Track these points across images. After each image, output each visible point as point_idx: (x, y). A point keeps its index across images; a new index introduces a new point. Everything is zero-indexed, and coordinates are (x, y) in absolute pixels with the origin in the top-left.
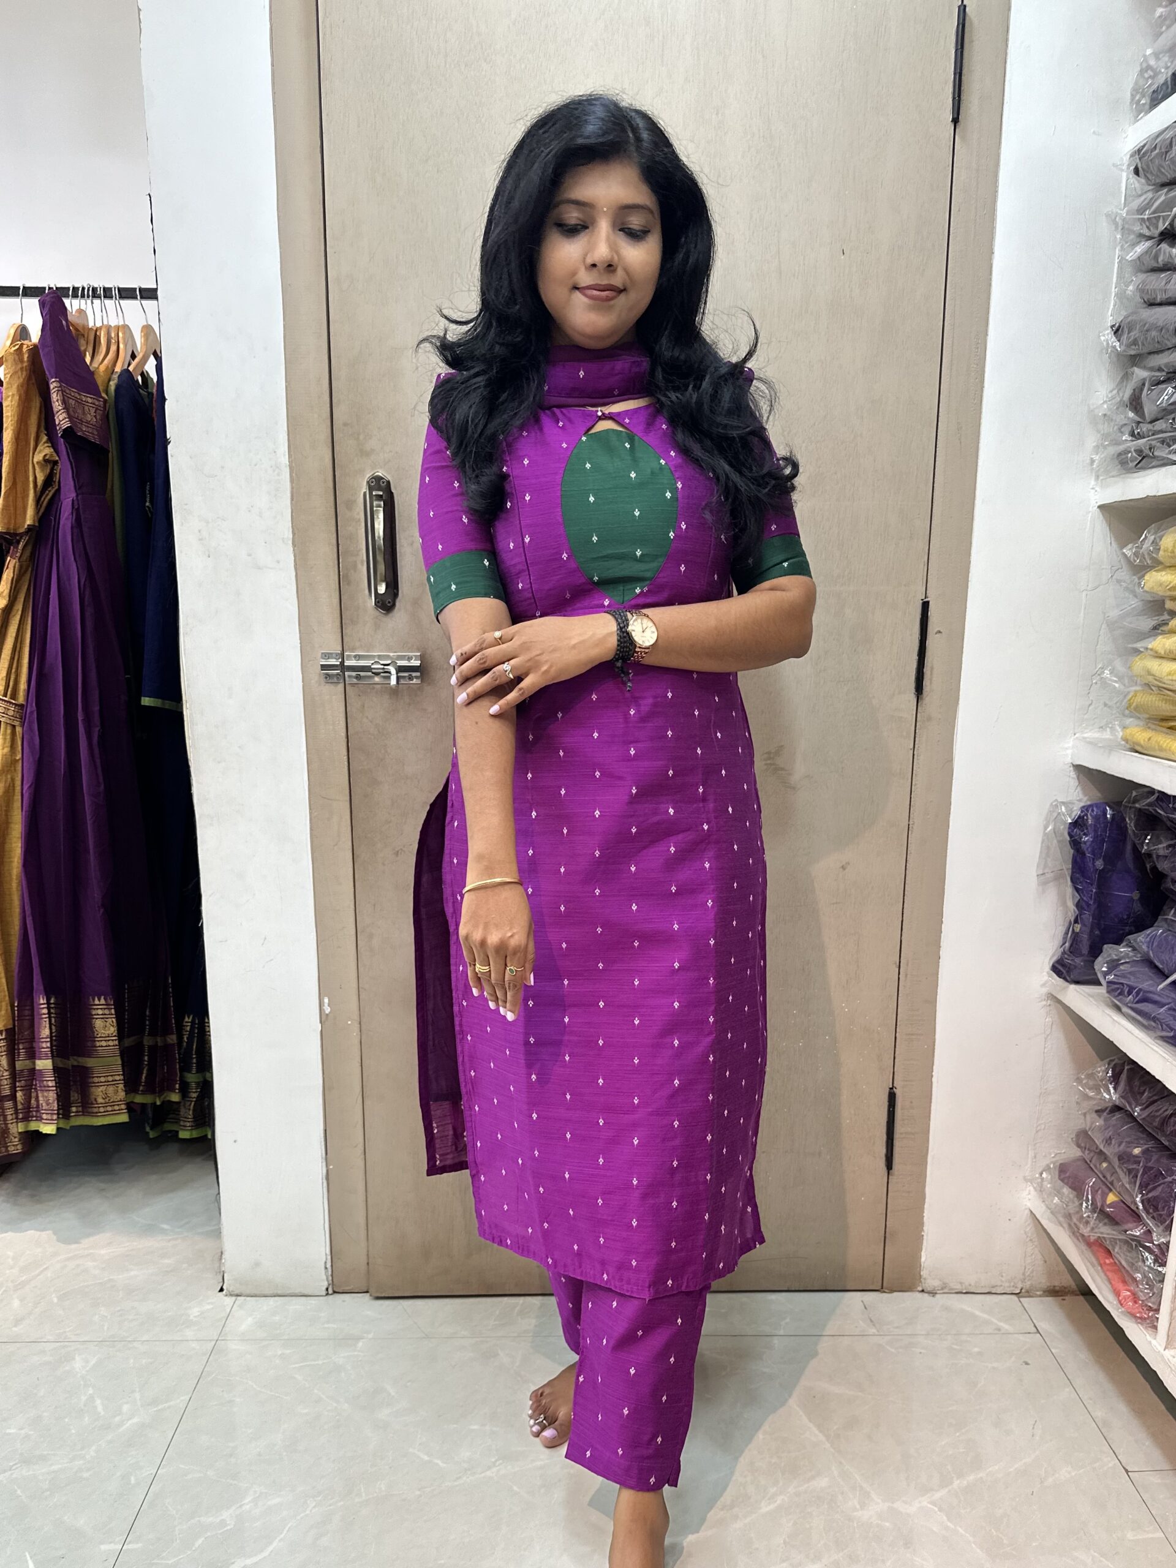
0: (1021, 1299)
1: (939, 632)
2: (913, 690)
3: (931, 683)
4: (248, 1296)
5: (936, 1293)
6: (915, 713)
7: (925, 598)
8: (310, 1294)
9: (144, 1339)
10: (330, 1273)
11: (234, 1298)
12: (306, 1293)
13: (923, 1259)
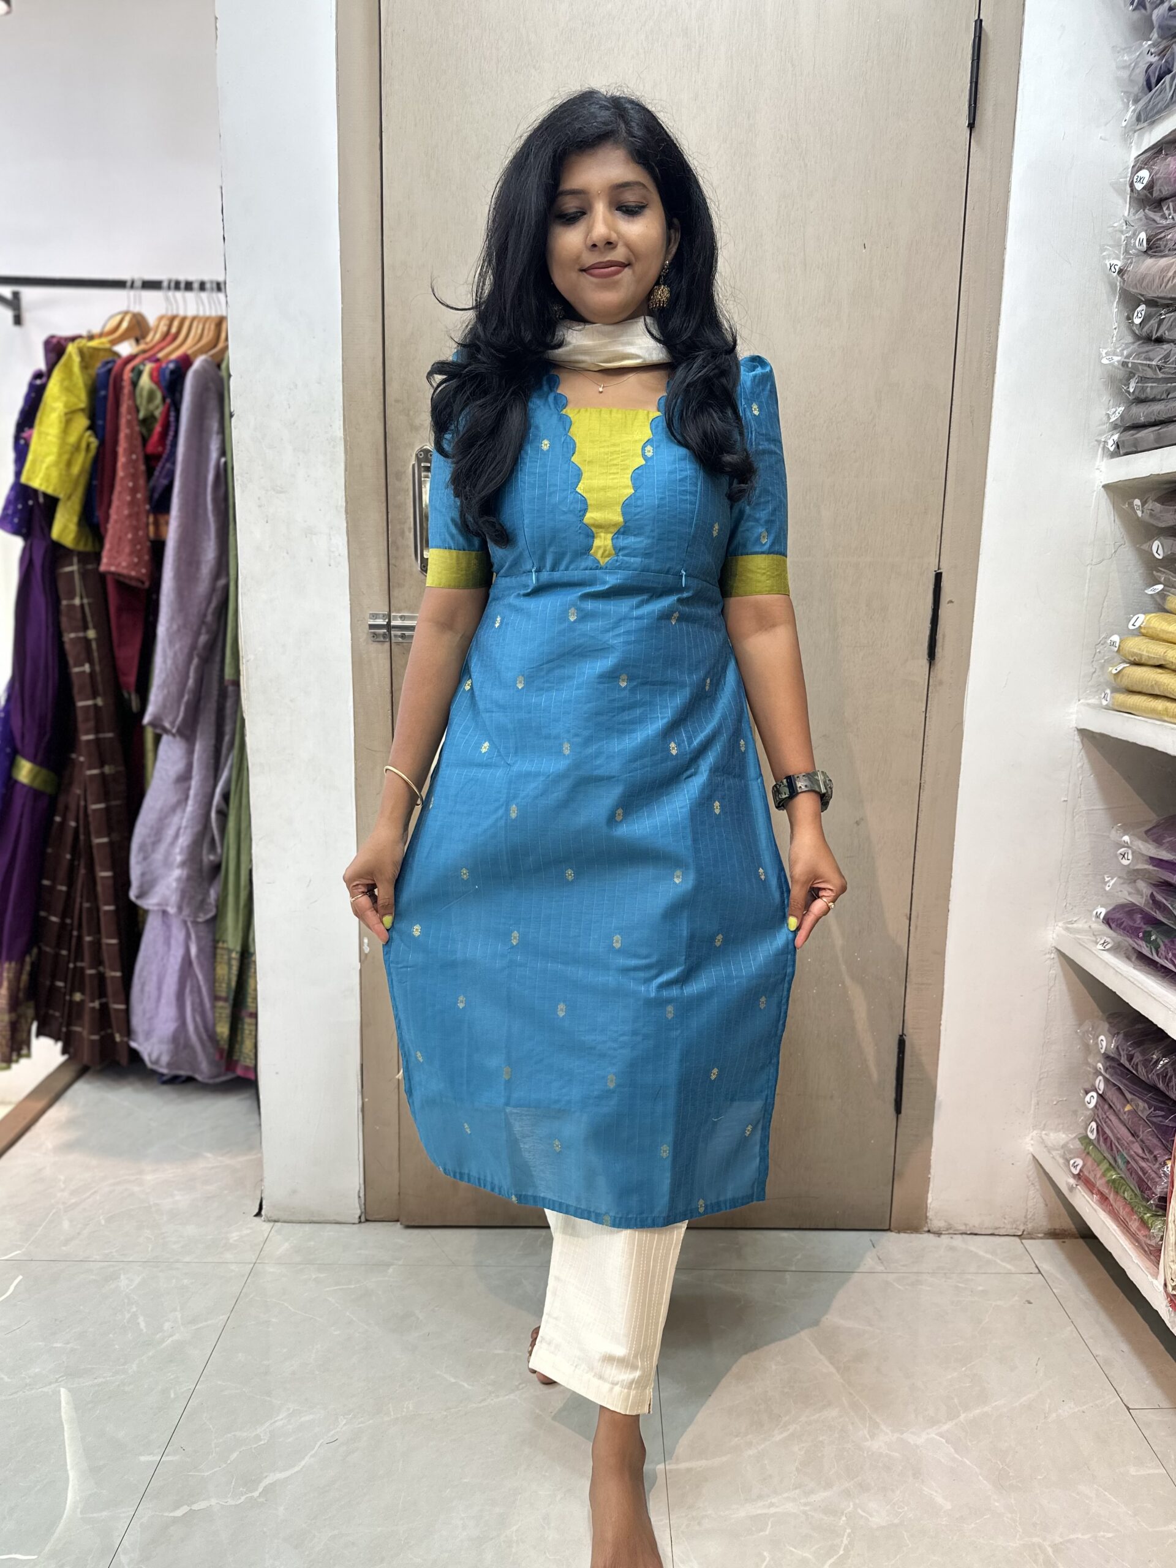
0: (1023, 1241)
1: (951, 602)
2: (926, 656)
3: (943, 649)
4: (285, 1222)
5: (941, 1234)
6: (927, 677)
7: (939, 569)
8: (343, 1221)
9: (187, 1259)
10: (363, 1201)
11: (272, 1224)
12: (339, 1219)
13: (929, 1201)
